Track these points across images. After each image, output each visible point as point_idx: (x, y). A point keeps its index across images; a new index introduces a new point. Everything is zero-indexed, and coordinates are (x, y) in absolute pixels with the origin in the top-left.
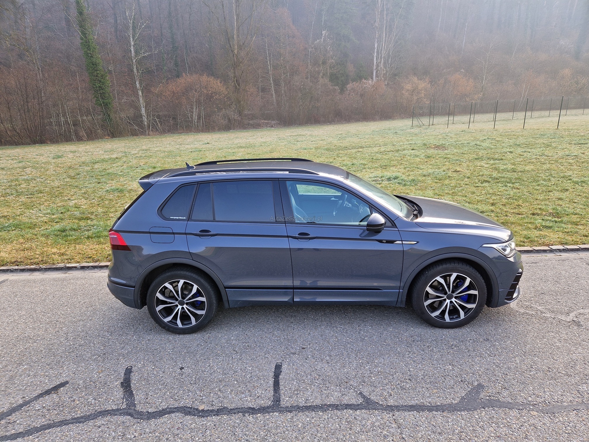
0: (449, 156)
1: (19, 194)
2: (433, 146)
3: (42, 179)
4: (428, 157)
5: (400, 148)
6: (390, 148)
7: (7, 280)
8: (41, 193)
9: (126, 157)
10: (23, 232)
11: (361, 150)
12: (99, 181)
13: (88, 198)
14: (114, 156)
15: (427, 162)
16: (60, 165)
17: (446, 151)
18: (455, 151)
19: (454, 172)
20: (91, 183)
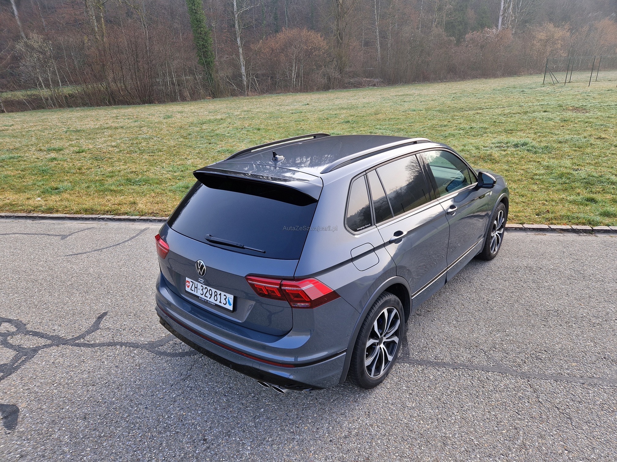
0: (591, 120)
1: (142, 152)
2: (571, 108)
3: (158, 138)
4: (565, 121)
5: (528, 110)
6: (516, 109)
7: (149, 228)
8: (161, 151)
9: (230, 118)
10: (152, 187)
11: (480, 111)
12: (210, 142)
13: (202, 158)
14: (219, 117)
15: (563, 126)
16: (171, 125)
17: (587, 114)
18: (599, 114)
19: (597, 138)
20: (202, 144)
